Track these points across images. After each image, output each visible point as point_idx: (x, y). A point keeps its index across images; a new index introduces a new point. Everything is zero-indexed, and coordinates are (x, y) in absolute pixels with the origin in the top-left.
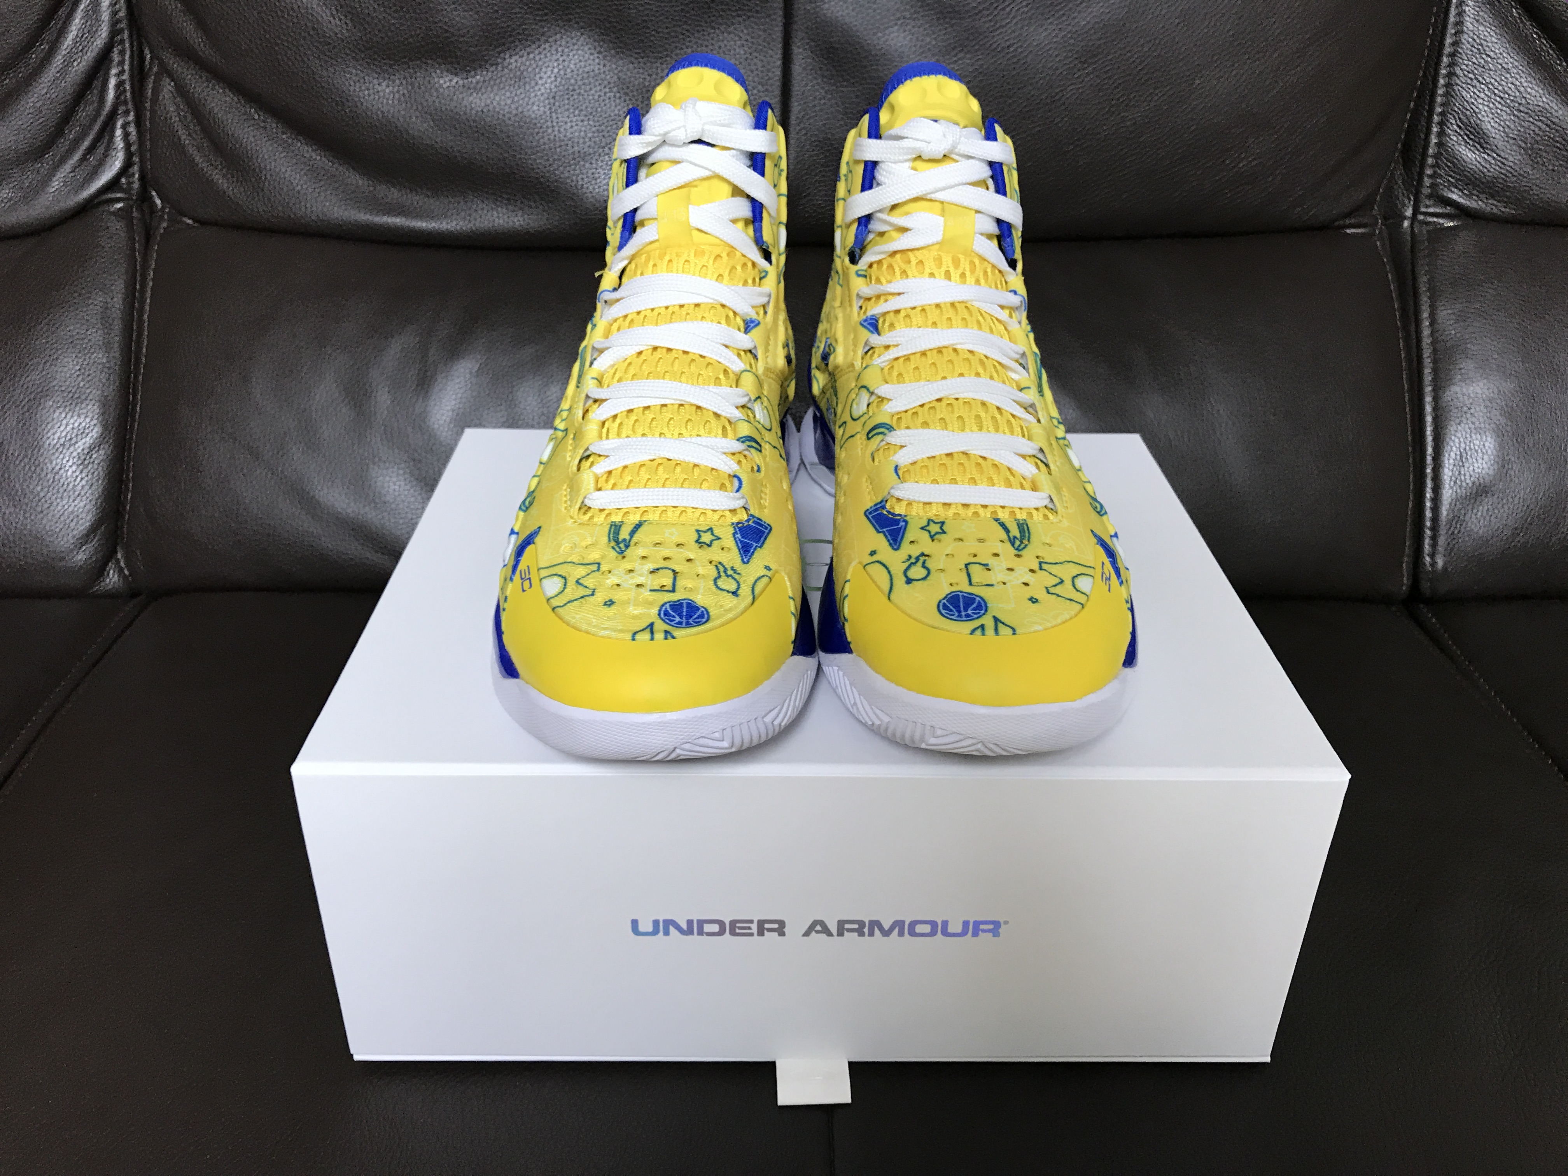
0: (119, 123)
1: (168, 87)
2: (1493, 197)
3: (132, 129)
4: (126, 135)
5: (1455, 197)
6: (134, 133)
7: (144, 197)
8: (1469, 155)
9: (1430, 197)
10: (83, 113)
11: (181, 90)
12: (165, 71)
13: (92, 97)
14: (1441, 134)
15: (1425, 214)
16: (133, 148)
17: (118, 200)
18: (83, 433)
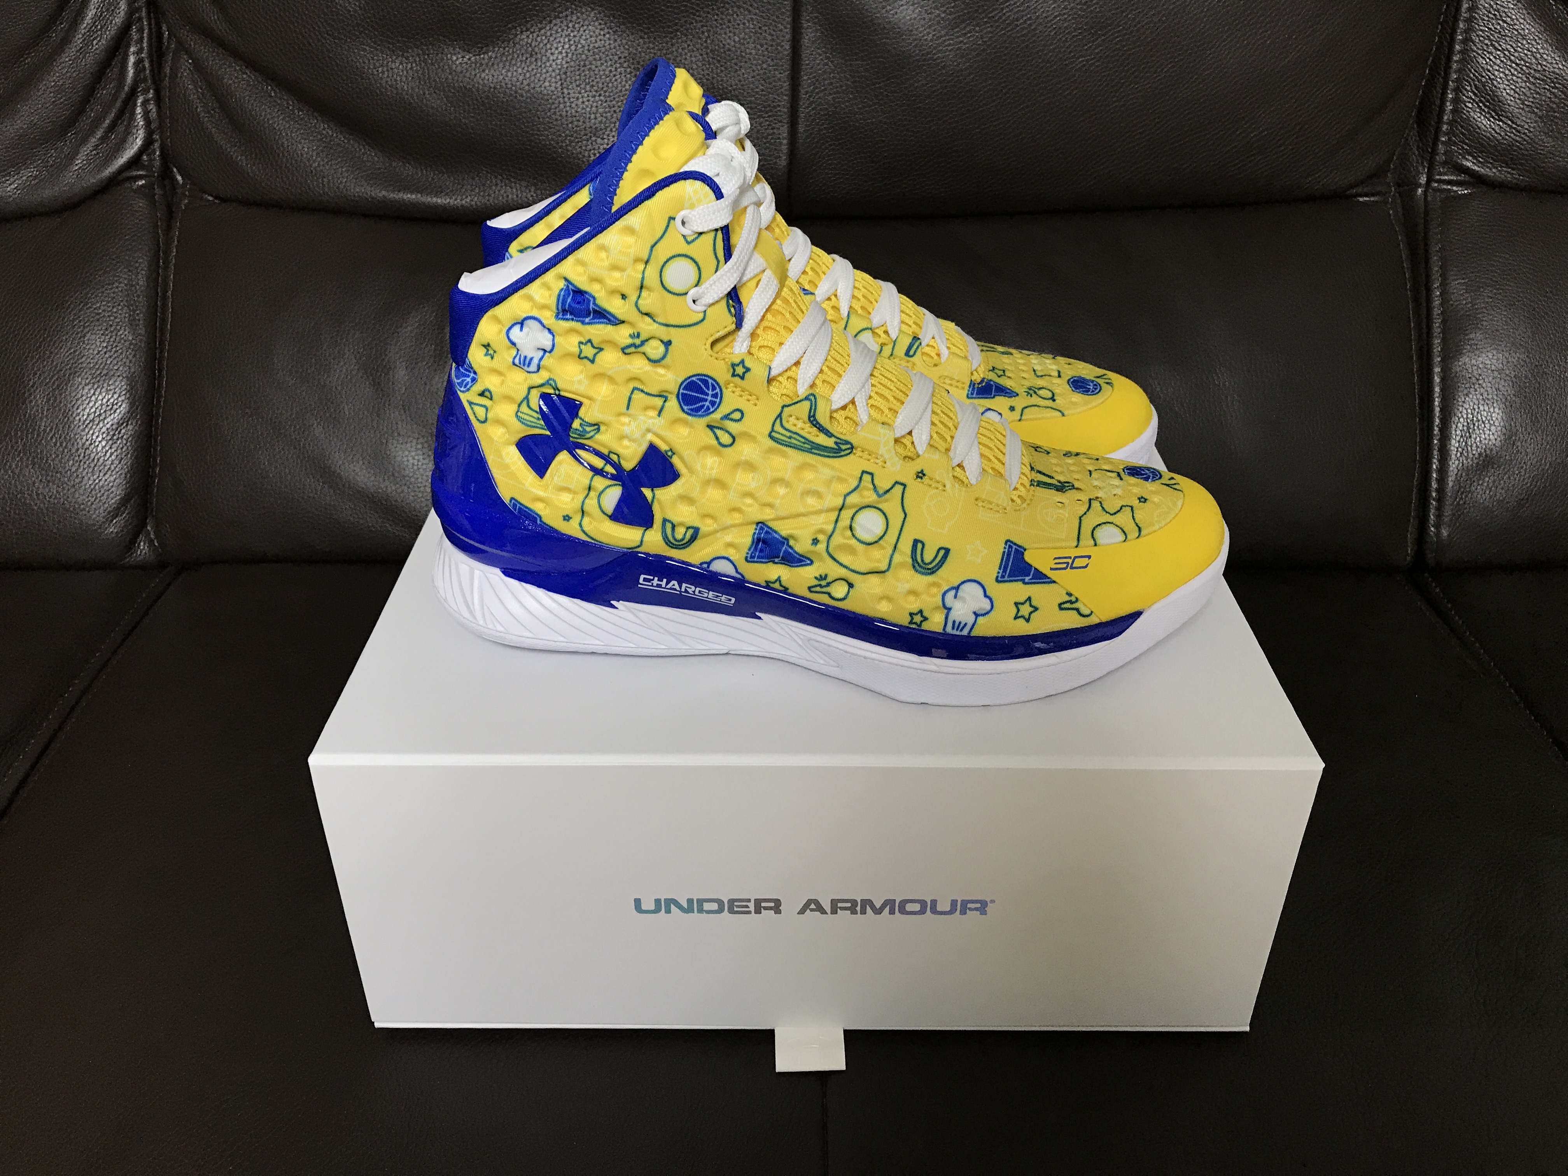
0: (139, 101)
1: (186, 63)
2: (1508, 166)
3: (152, 107)
4: (146, 113)
5: (1469, 164)
6: (154, 110)
7: (166, 174)
8: (1484, 122)
9: (1445, 163)
10: (105, 92)
11: (198, 67)
12: (182, 47)
13: (112, 73)
14: (1456, 101)
15: (1440, 181)
16: (153, 126)
17: (141, 177)
18: (112, 409)
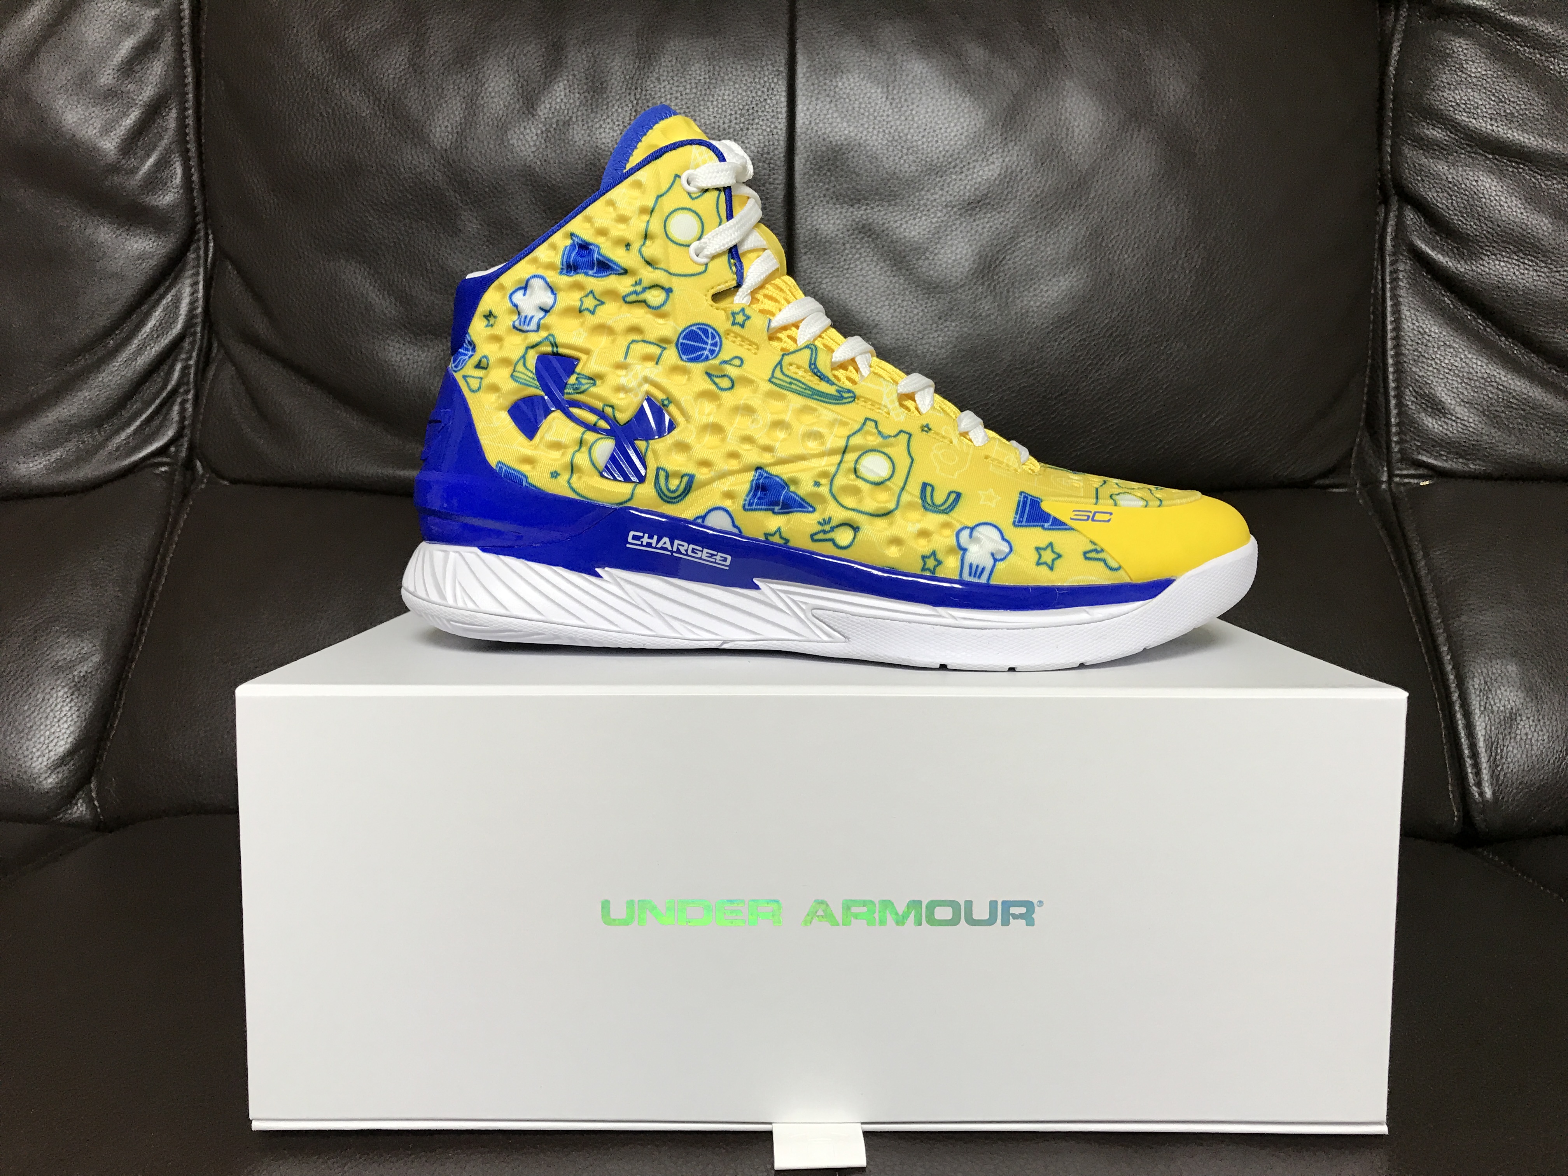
1: (229, 370)
2: (1461, 457)
3: (189, 406)
4: (183, 411)
5: (1424, 459)
6: (190, 409)
7: (188, 465)
8: (1432, 424)
9: (1401, 460)
10: (150, 388)
14: (1400, 405)
15: (1401, 476)
16: (187, 423)
